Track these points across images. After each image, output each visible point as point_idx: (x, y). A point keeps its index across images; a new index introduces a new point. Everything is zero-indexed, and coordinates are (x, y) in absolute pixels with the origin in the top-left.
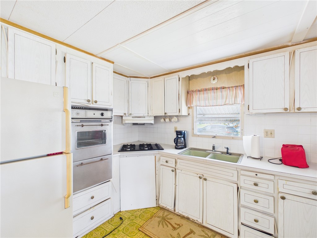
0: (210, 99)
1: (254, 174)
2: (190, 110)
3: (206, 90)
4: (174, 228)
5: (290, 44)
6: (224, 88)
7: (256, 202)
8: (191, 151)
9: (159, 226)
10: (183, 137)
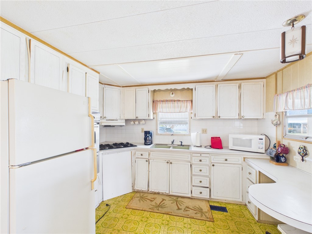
0: (170, 108)
1: (199, 155)
2: (155, 115)
3: (167, 101)
4: (152, 201)
5: (215, 80)
6: (179, 101)
7: (201, 171)
8: (156, 146)
9: (140, 202)
10: (150, 136)
